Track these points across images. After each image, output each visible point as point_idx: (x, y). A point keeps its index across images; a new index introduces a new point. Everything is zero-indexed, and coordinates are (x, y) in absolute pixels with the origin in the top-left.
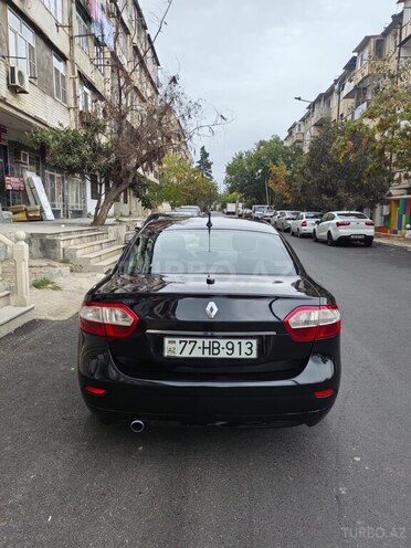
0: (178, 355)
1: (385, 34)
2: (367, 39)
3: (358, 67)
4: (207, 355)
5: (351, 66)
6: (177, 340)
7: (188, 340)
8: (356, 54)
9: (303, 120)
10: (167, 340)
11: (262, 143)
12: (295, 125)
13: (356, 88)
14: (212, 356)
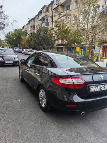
0: (94, 91)
1: (49, 6)
2: (45, 6)
3: (43, 13)
4: (100, 90)
5: (40, 12)
6: (93, 87)
7: (96, 86)
8: (42, 9)
9: (27, 25)
10: (91, 87)
11: (16, 30)
12: (24, 26)
13: (42, 18)
14: (101, 90)
